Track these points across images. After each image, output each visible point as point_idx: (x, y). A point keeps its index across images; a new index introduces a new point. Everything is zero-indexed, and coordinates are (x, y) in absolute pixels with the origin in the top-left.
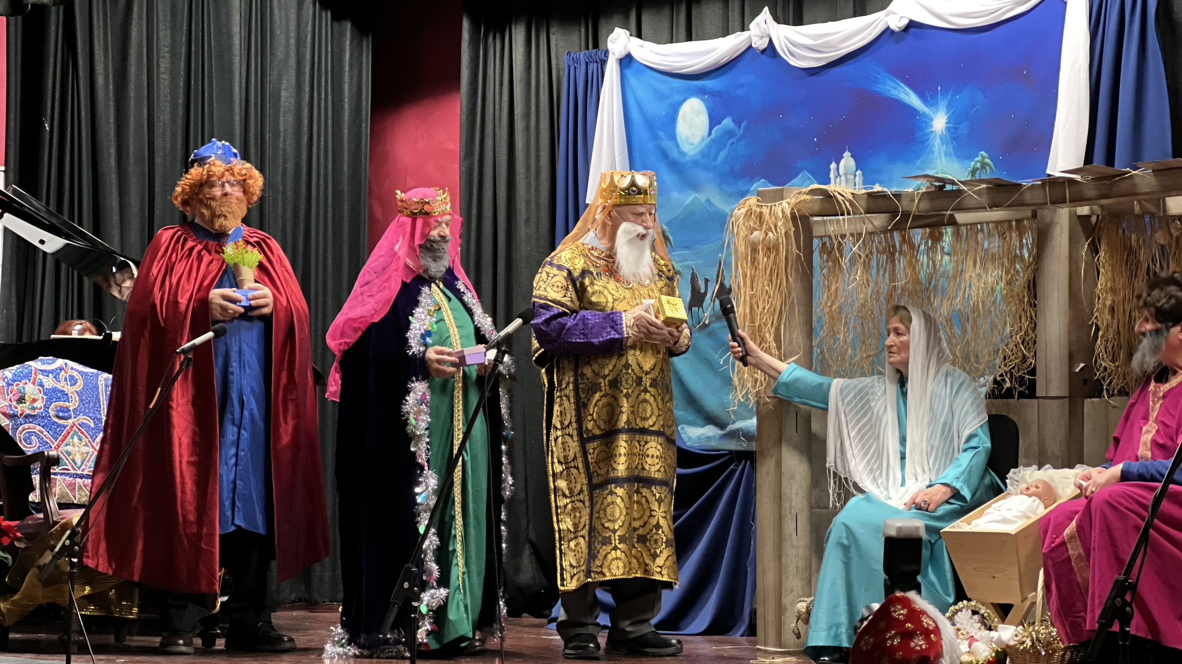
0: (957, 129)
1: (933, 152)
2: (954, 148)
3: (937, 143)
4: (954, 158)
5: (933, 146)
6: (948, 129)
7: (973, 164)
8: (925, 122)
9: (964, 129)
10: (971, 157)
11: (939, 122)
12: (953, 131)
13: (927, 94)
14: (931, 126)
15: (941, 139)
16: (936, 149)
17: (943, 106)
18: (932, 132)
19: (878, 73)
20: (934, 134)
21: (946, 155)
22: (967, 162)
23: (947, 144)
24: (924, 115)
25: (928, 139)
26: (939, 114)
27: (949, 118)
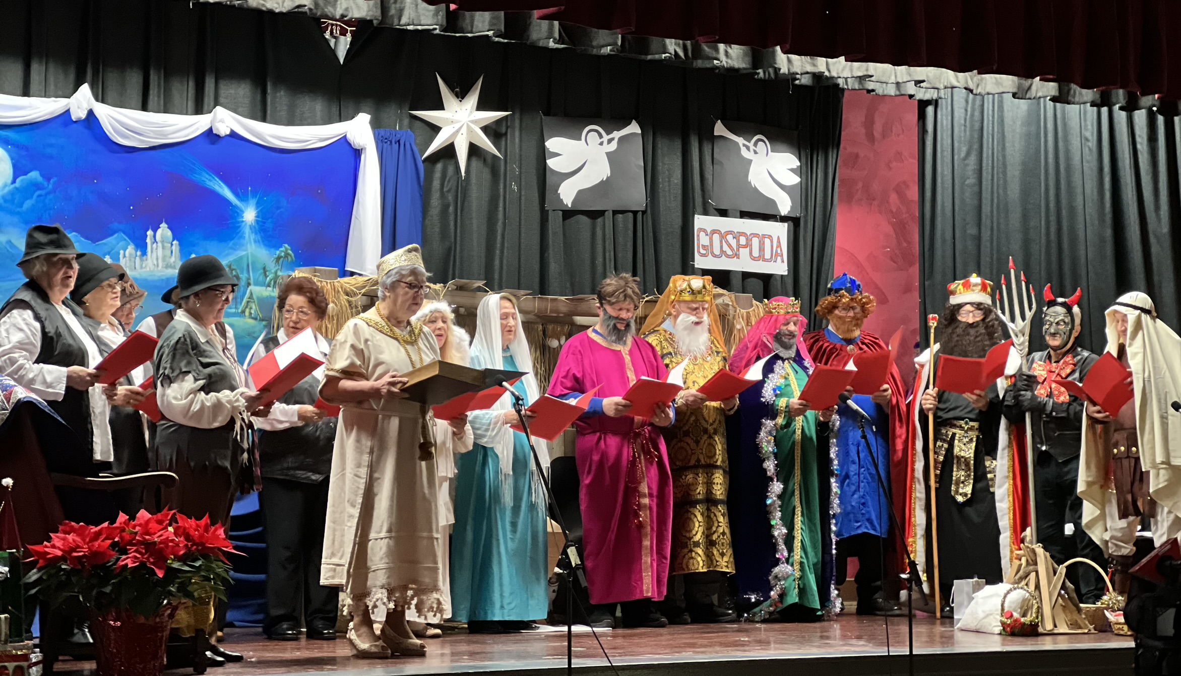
0: (264, 223)
1: (244, 238)
2: (262, 237)
3: (247, 231)
4: (262, 246)
5: (244, 233)
6: (257, 222)
7: (278, 252)
8: (238, 213)
9: (269, 225)
10: (277, 247)
11: (250, 215)
12: (260, 224)
13: (239, 190)
14: (243, 217)
15: (251, 228)
16: (247, 235)
17: (253, 202)
18: (243, 221)
19: (194, 164)
20: (244, 224)
21: (255, 242)
22: (273, 250)
23: (256, 234)
24: (236, 207)
25: (239, 227)
26: (249, 209)
27: (258, 213)
